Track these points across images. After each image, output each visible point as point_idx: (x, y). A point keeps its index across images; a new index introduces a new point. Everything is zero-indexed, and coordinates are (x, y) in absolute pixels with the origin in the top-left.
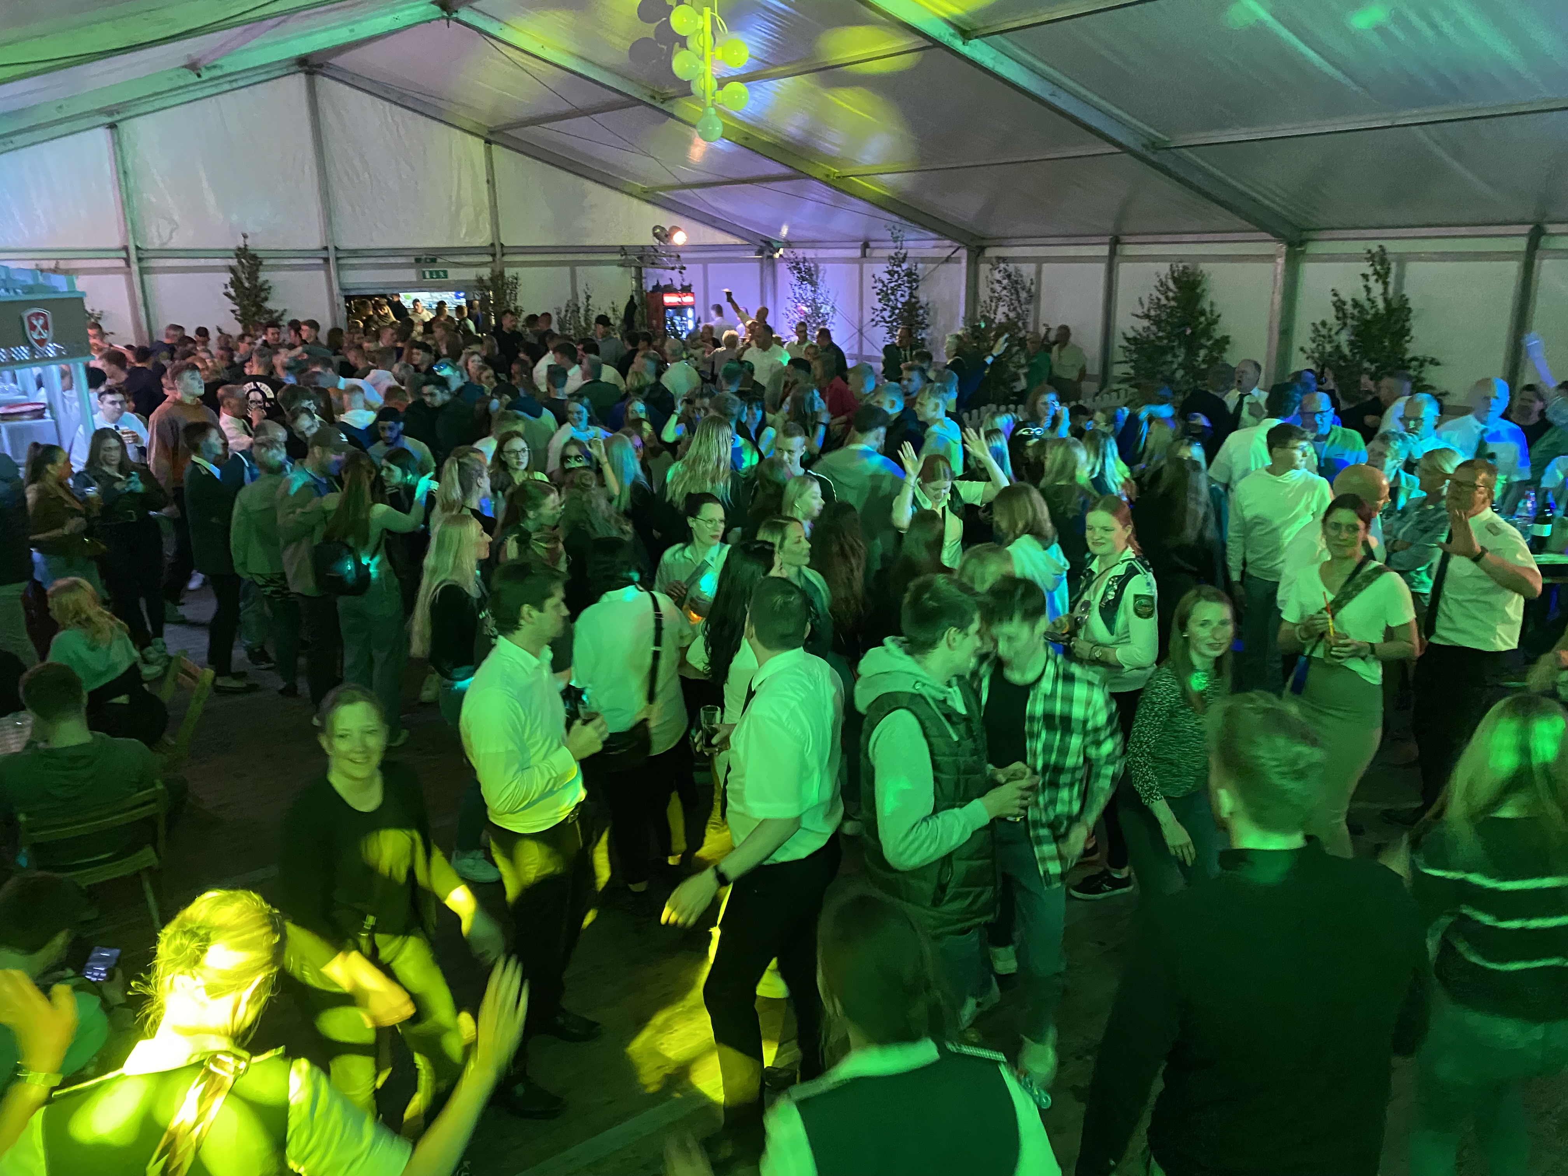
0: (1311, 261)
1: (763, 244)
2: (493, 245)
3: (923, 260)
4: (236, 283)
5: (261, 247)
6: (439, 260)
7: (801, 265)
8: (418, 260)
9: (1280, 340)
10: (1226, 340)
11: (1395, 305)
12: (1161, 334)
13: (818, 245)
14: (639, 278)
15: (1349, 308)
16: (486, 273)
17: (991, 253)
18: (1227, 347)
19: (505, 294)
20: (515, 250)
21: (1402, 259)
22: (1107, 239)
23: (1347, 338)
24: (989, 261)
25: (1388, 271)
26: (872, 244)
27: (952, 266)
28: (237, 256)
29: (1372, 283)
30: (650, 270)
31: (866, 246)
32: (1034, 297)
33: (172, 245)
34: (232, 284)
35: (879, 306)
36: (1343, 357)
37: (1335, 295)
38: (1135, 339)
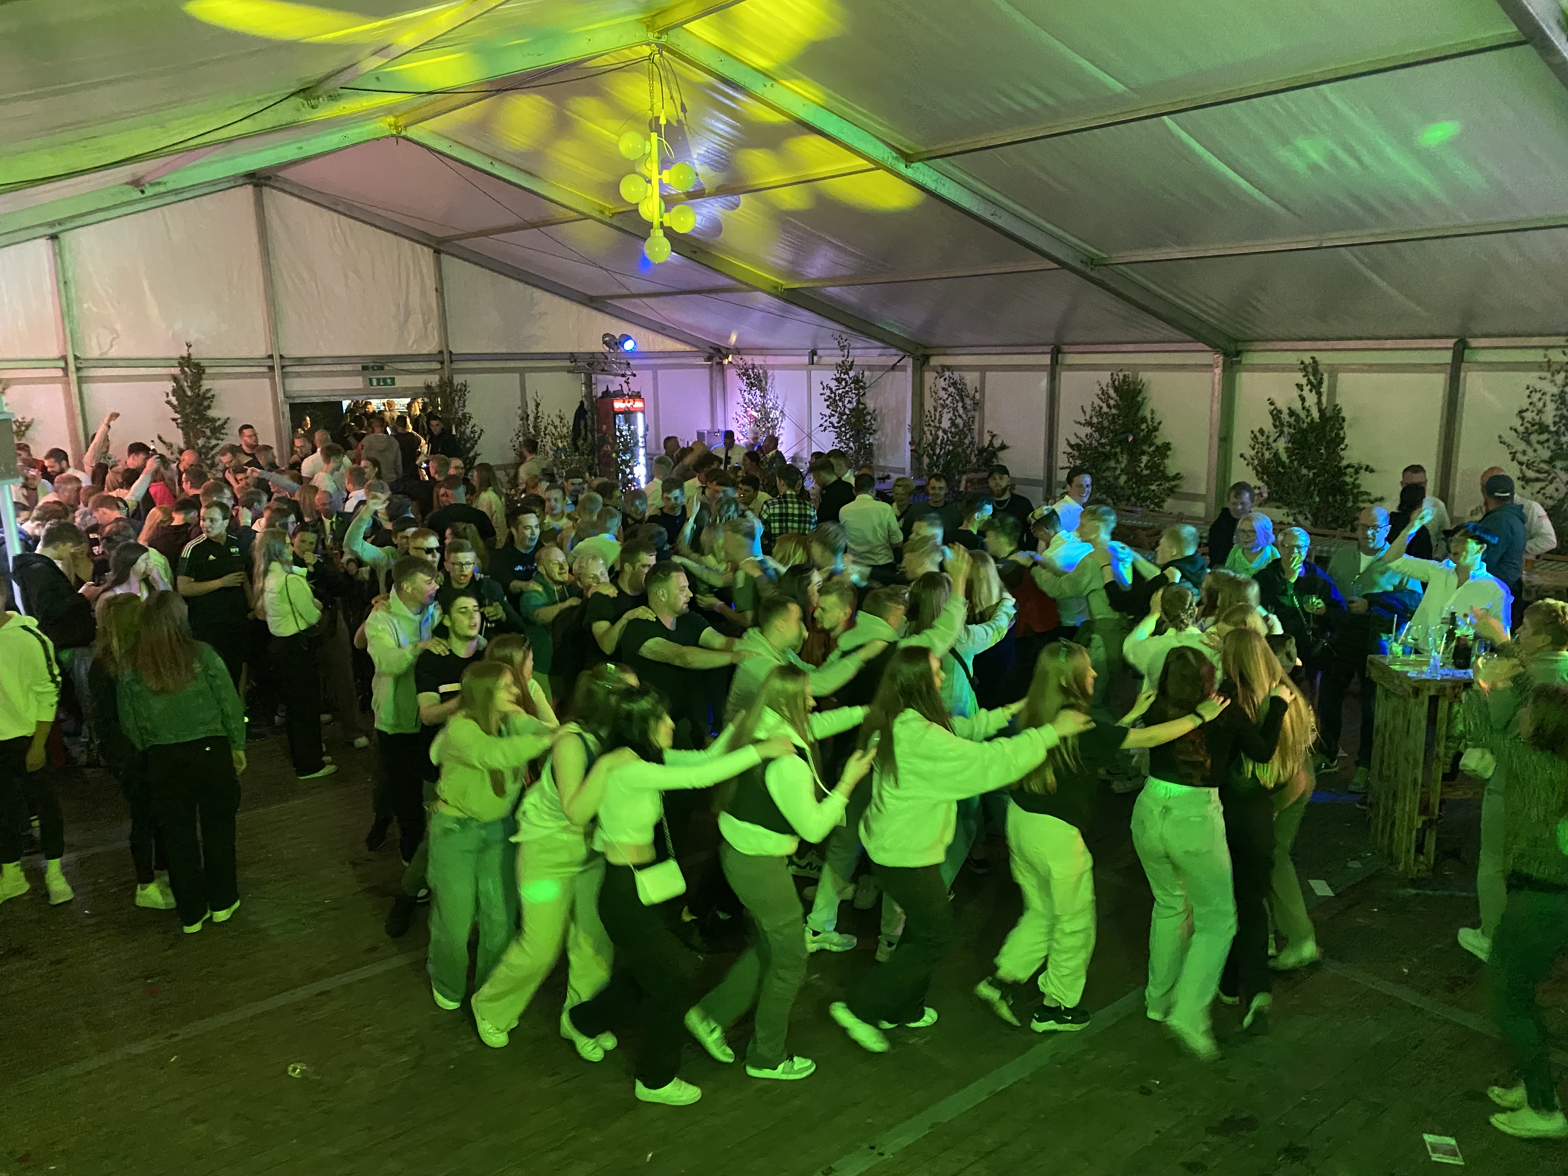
0: (1247, 371)
1: (712, 351)
2: (441, 352)
3: (871, 368)
4: (178, 392)
5: (206, 356)
6: (386, 368)
7: (750, 372)
8: (365, 368)
9: (1220, 447)
10: (1167, 446)
11: (1328, 414)
12: (1103, 441)
13: (765, 352)
14: (589, 384)
15: (1285, 416)
16: (434, 380)
17: (935, 361)
18: (1169, 453)
19: (453, 401)
20: (463, 357)
21: (1334, 371)
22: (1048, 349)
23: (1284, 445)
24: (934, 369)
25: (1320, 382)
26: (819, 352)
27: (897, 374)
28: (181, 365)
29: (1306, 392)
30: (600, 377)
31: (814, 353)
32: (978, 405)
33: (113, 353)
34: (174, 393)
35: (828, 412)
36: (1283, 465)
37: (1272, 404)
38: (1078, 445)
